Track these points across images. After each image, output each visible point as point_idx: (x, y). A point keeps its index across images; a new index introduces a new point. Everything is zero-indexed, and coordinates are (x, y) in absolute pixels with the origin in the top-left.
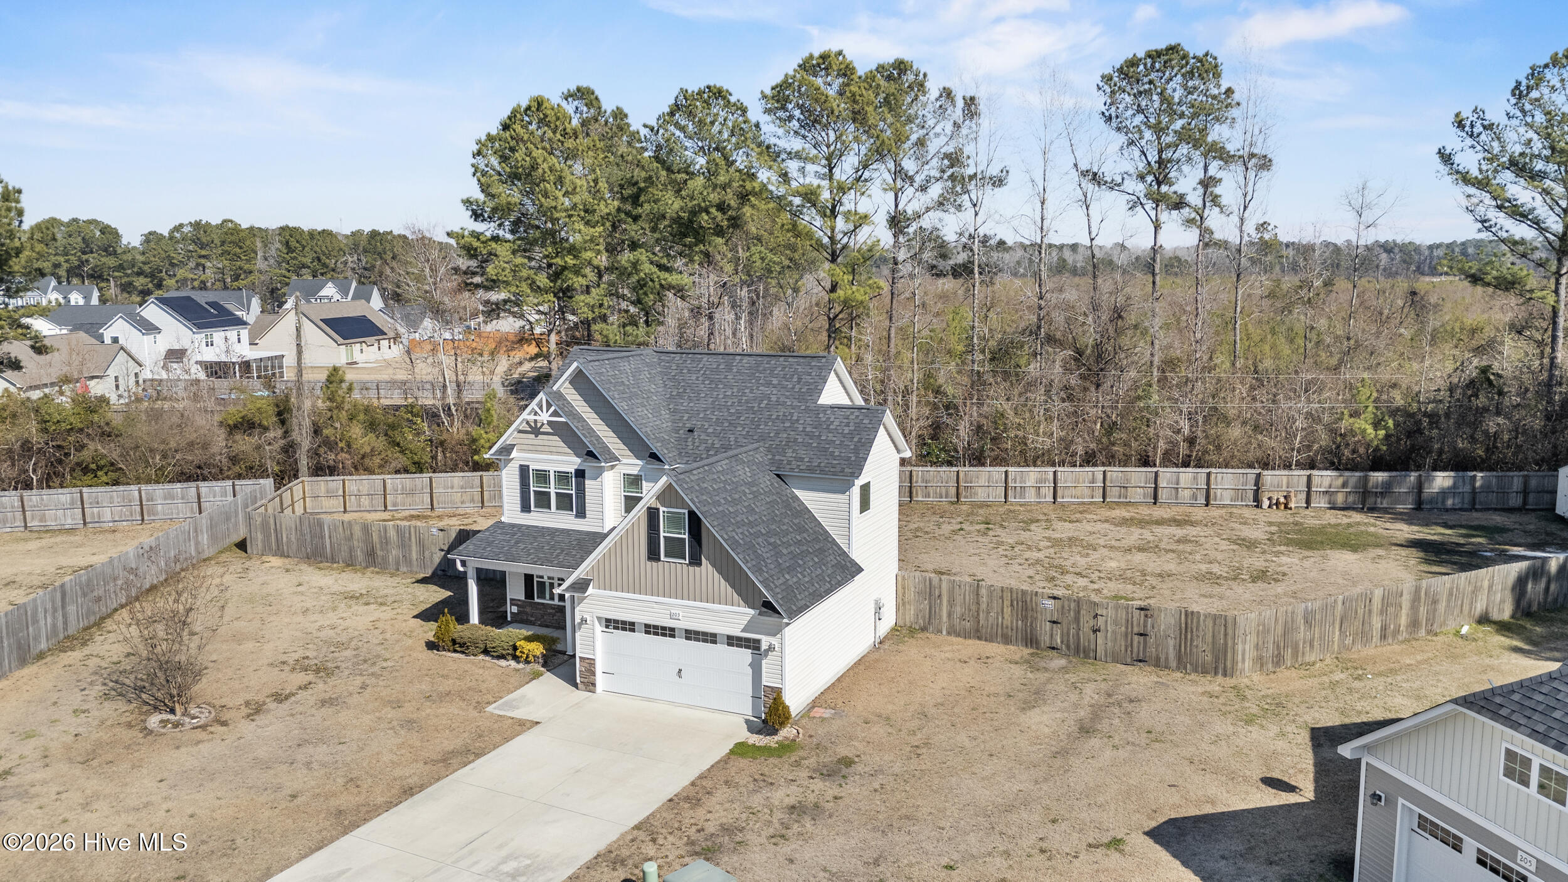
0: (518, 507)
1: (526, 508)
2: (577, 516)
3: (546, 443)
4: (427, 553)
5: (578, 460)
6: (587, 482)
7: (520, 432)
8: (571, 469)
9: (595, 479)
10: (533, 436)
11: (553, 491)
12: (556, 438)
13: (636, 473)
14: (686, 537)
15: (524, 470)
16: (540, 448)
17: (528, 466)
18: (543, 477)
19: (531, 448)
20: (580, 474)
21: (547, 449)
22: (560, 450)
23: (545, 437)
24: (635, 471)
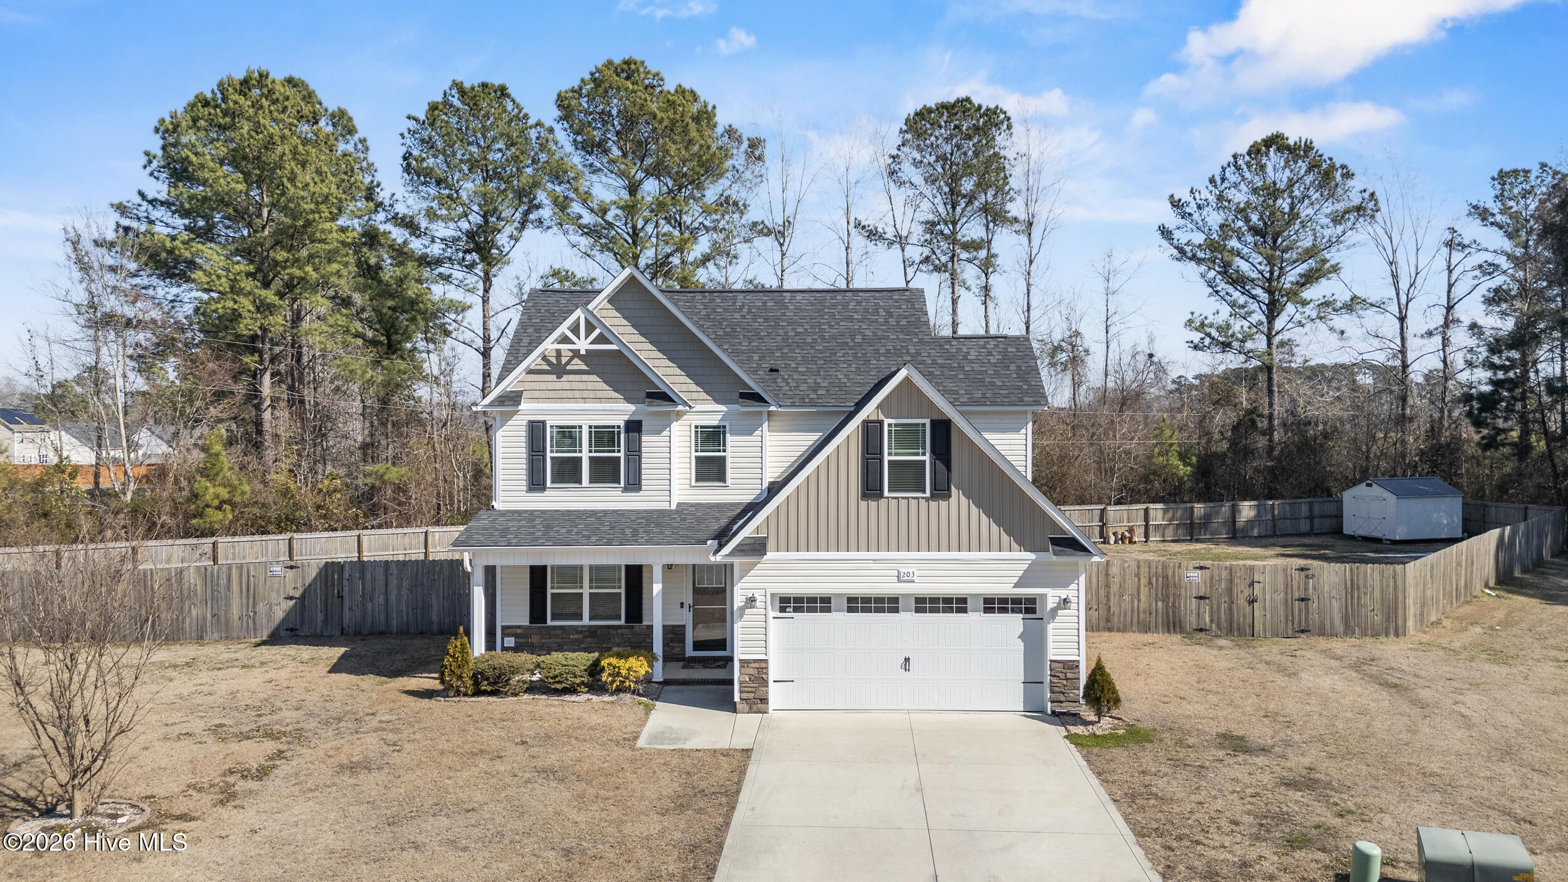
0: (523, 484)
1: (536, 483)
2: (626, 489)
3: (575, 386)
4: (261, 607)
5: (632, 407)
6: (644, 438)
7: (530, 372)
8: (620, 421)
9: (658, 432)
10: (554, 377)
11: (585, 455)
12: (594, 378)
13: (715, 423)
14: (927, 458)
15: (536, 430)
16: (564, 394)
17: (543, 423)
18: (568, 435)
19: (551, 394)
20: (634, 427)
21: (577, 394)
22: (599, 394)
23: (571, 377)
24: (714, 421)
